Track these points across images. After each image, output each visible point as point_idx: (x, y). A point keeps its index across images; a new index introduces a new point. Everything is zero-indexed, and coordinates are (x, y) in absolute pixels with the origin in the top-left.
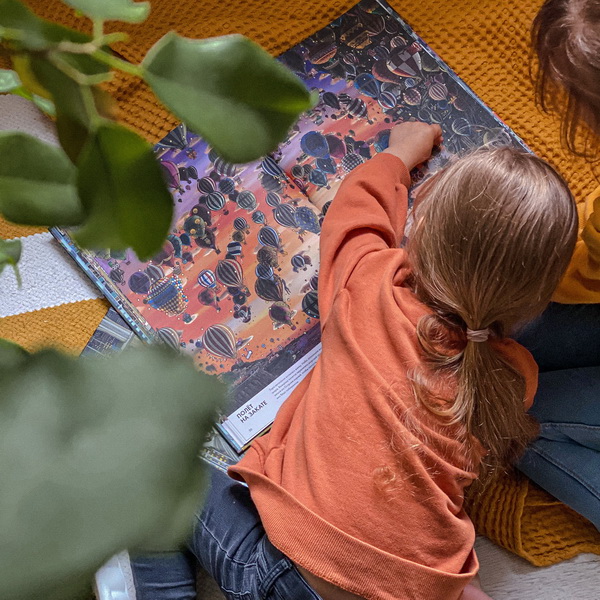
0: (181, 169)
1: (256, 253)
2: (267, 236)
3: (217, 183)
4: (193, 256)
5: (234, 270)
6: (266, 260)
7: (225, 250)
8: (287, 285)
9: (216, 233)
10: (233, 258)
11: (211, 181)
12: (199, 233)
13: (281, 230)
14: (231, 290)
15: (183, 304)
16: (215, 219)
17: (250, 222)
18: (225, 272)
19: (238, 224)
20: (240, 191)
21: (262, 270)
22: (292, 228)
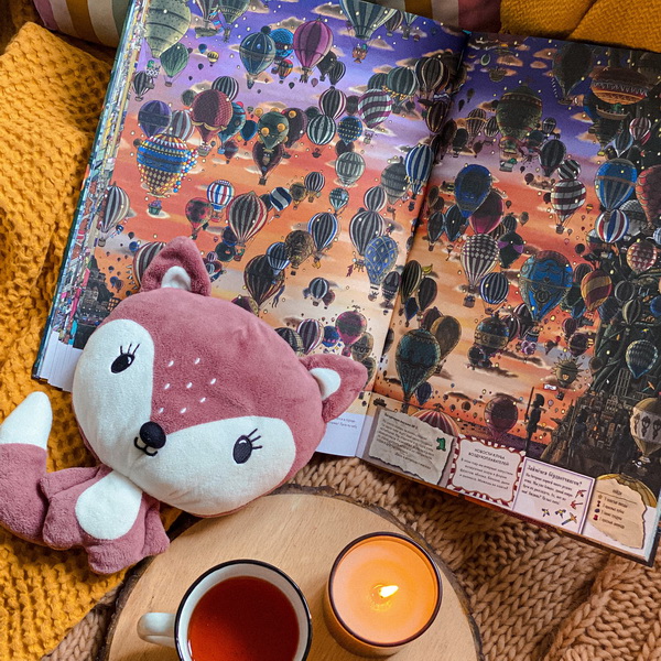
0: (331, 55)
1: (293, 229)
2: (324, 227)
3: (346, 115)
4: (237, 155)
5: (254, 218)
6: (293, 247)
7: (270, 188)
8: (281, 297)
9: (283, 162)
10: (268, 206)
11: (342, 104)
12: (269, 140)
13: (343, 237)
14: (228, 233)
15: (168, 191)
16: (299, 147)
17: (326, 192)
18: (244, 209)
19: (313, 179)
20: (357, 150)
21: (278, 253)
22: (356, 249)
